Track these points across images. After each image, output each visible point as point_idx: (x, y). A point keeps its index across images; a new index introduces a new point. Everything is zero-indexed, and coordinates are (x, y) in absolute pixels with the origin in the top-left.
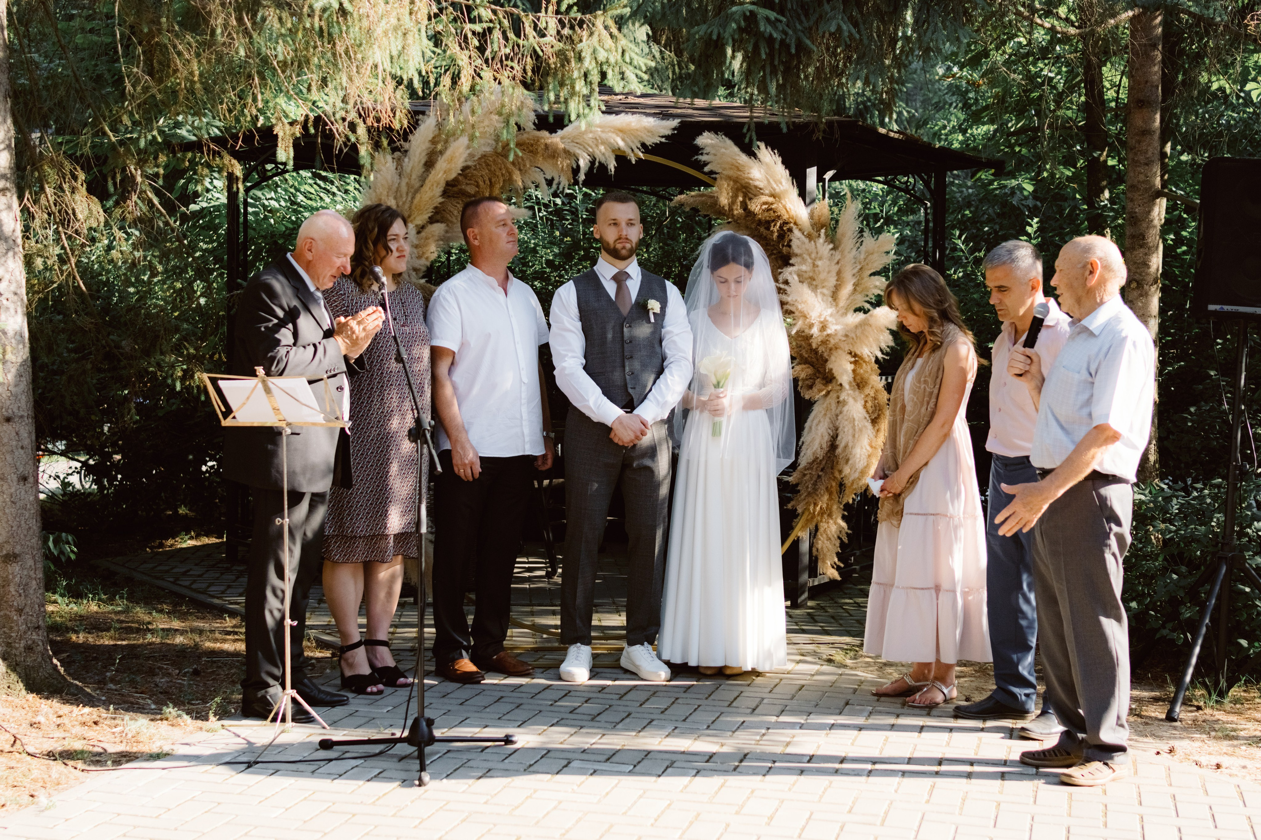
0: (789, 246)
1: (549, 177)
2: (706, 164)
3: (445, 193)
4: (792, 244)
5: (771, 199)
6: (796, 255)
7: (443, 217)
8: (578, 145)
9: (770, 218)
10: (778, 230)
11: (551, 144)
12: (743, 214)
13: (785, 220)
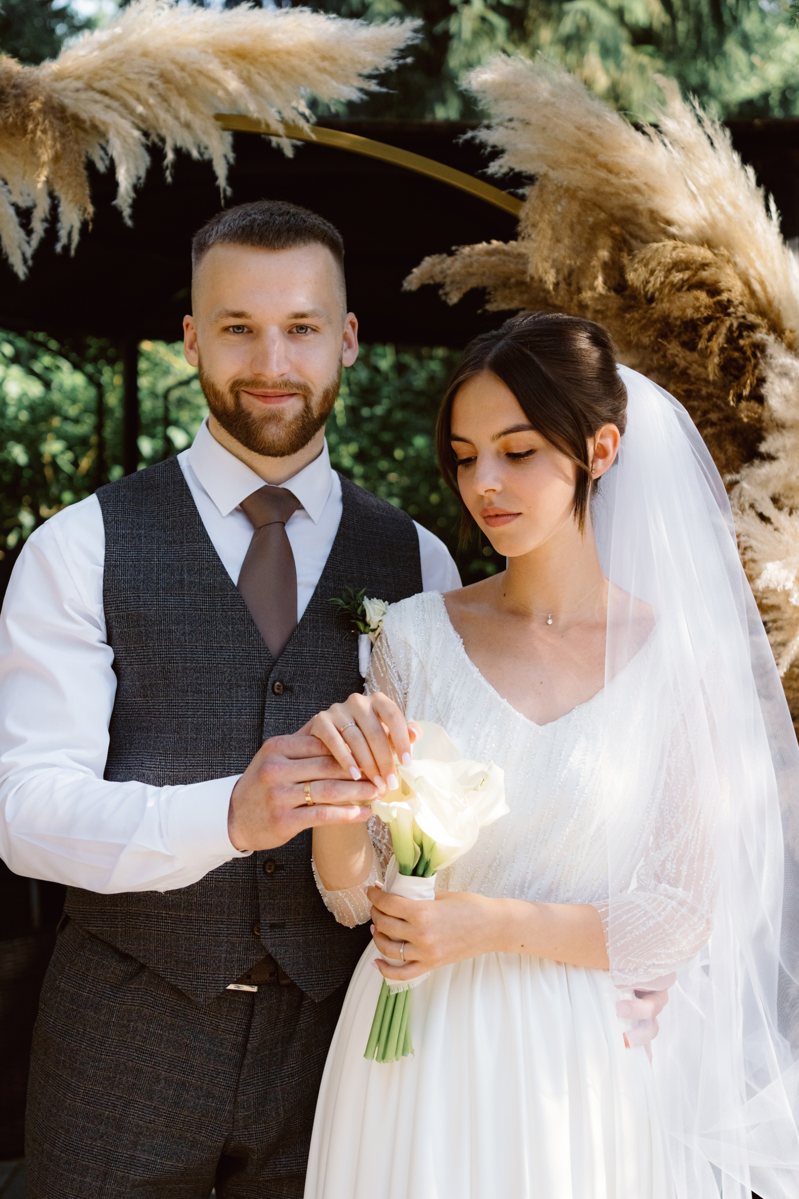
0: (760, 399)
1: (24, 203)
2: (497, 152)
4: (765, 390)
5: (702, 253)
6: (781, 426)
8: (107, 100)
9: (697, 309)
10: (722, 350)
11: (14, 92)
12: (615, 301)
13: (744, 317)
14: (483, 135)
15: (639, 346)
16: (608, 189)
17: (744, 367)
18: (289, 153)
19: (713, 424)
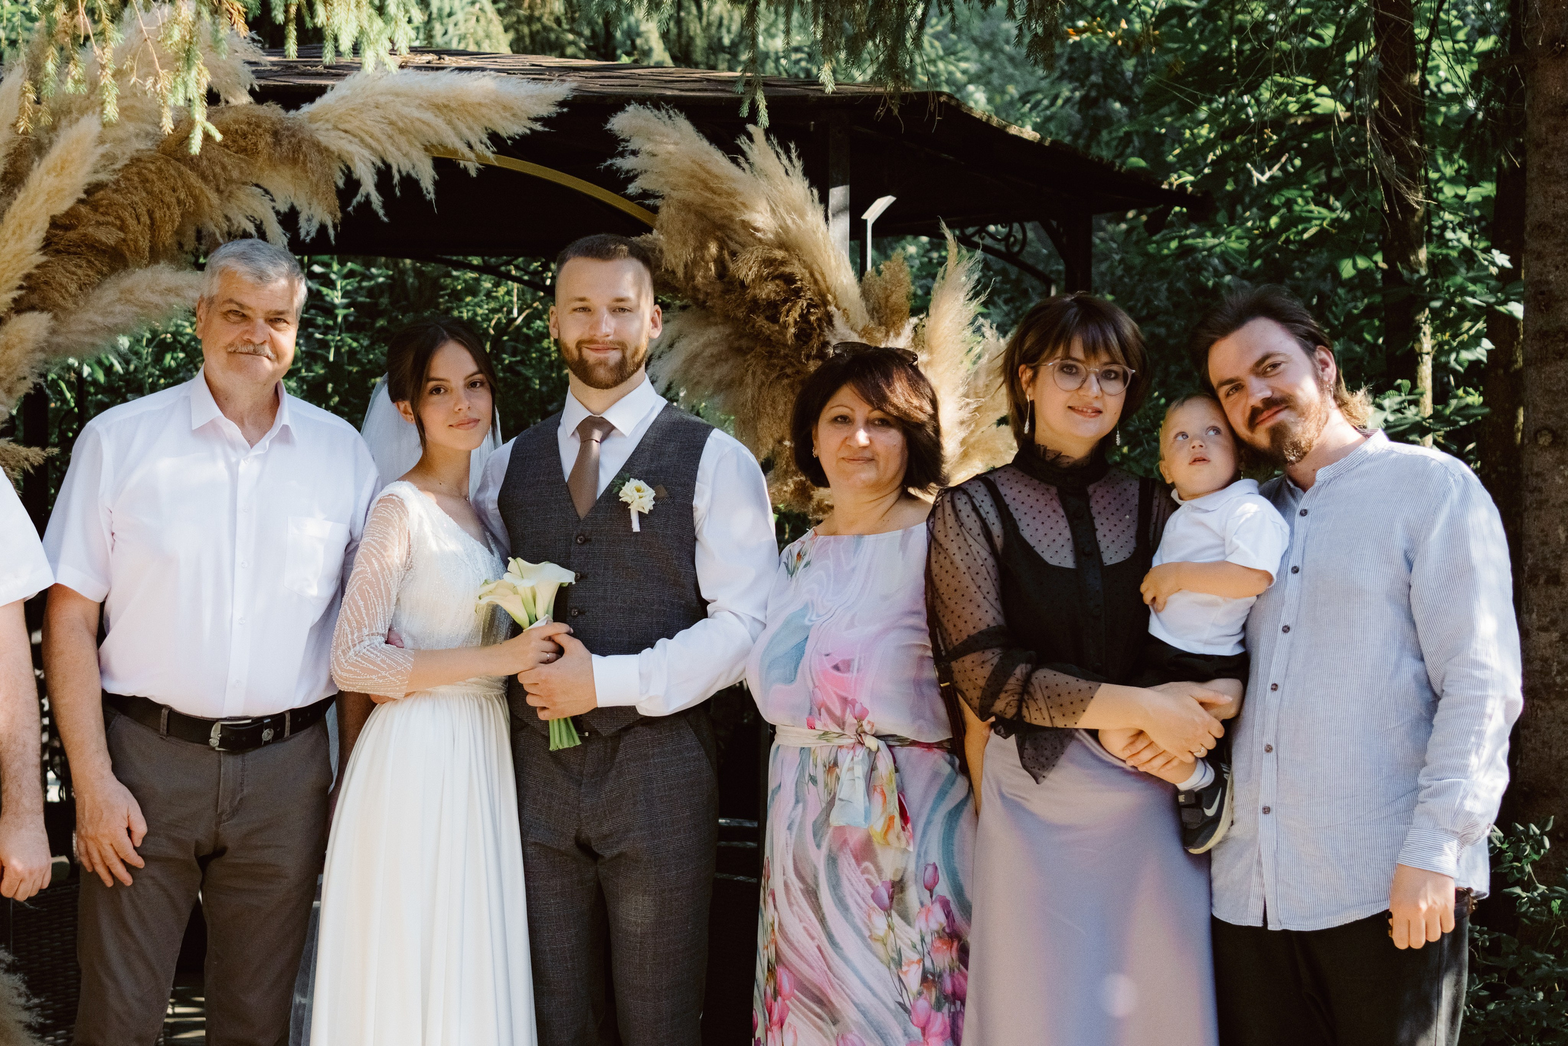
2: (632, 176)
3: (48, 245)
5: (779, 254)
7: (44, 299)
8: (351, 138)
9: (778, 293)
10: (796, 322)
11: (286, 133)
12: (719, 287)
13: (811, 299)
14: (619, 161)
15: (736, 318)
16: (712, 205)
17: (811, 335)
18: (473, 173)
19: (788, 376)
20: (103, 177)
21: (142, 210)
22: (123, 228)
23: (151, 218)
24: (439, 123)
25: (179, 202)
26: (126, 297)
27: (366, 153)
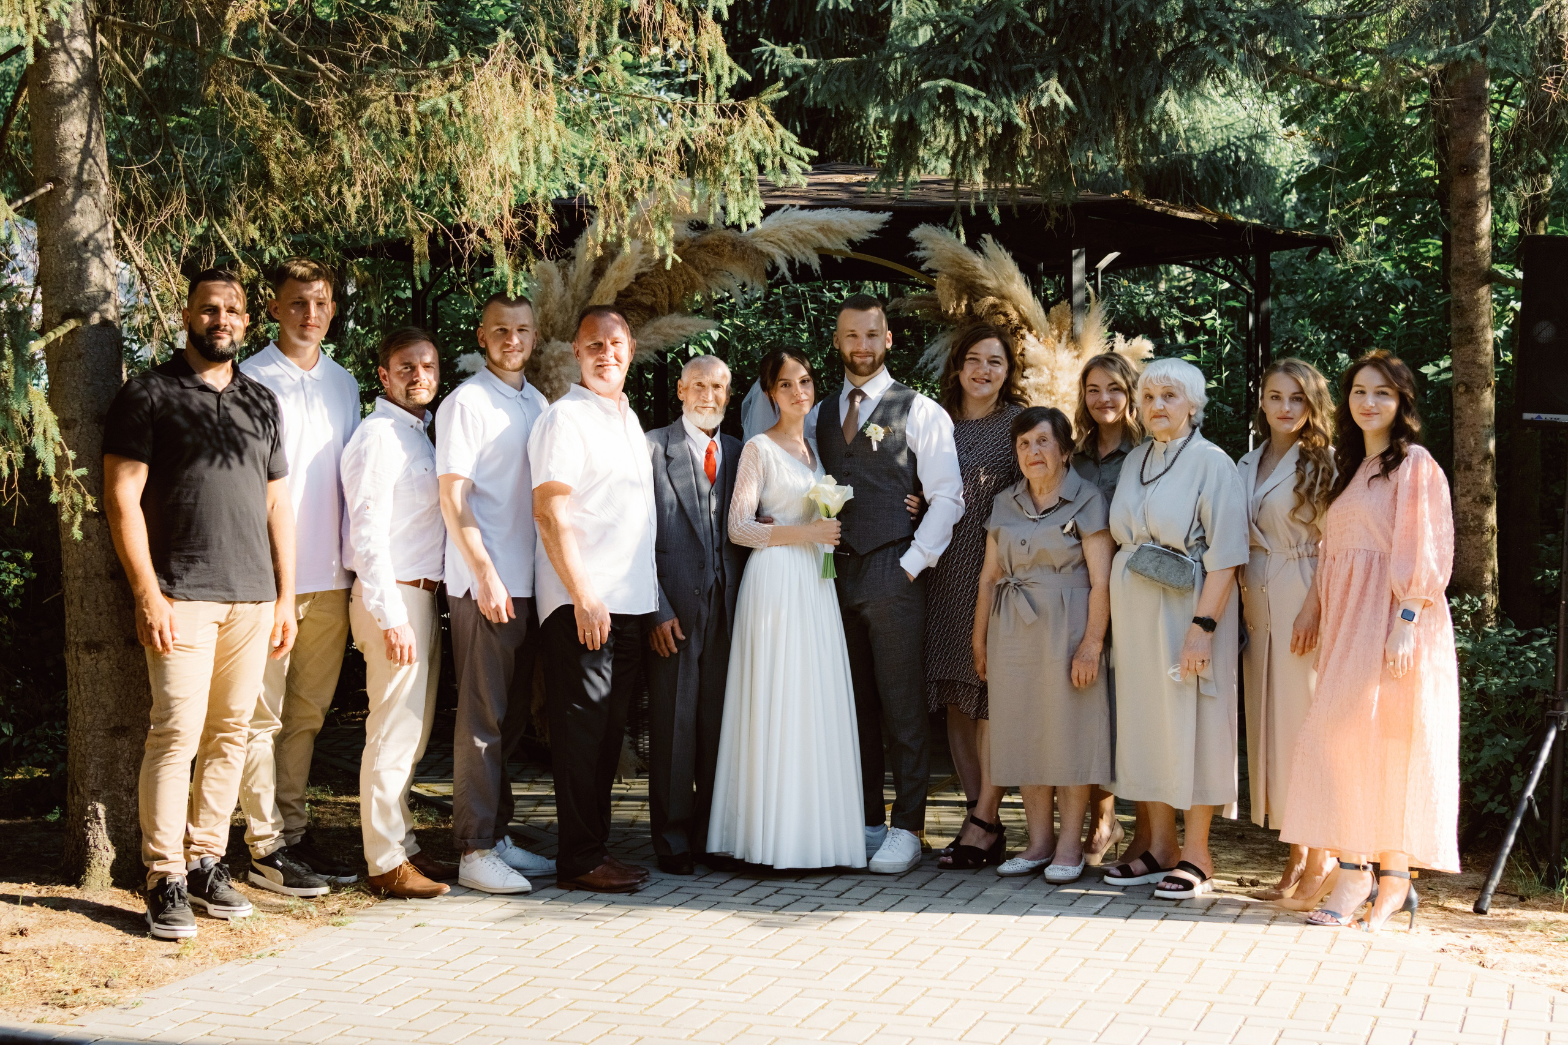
2: (923, 261)
4: (1026, 352)
5: (1000, 301)
6: (1031, 366)
8: (772, 245)
14: (916, 253)
16: (966, 276)
18: (840, 261)
20: (645, 270)
21: (665, 286)
22: (655, 296)
23: (670, 290)
24: (820, 236)
25: (684, 282)
26: (657, 331)
27: (781, 252)
